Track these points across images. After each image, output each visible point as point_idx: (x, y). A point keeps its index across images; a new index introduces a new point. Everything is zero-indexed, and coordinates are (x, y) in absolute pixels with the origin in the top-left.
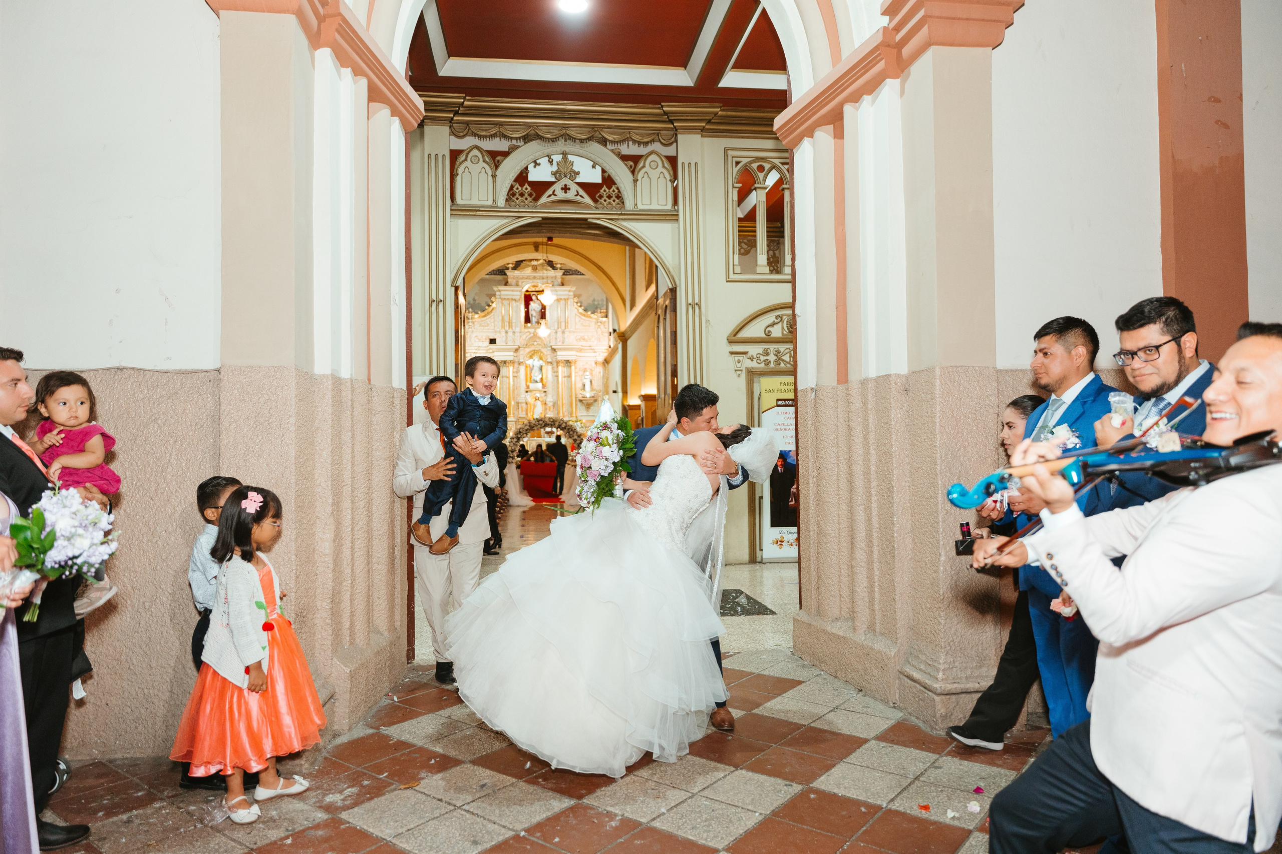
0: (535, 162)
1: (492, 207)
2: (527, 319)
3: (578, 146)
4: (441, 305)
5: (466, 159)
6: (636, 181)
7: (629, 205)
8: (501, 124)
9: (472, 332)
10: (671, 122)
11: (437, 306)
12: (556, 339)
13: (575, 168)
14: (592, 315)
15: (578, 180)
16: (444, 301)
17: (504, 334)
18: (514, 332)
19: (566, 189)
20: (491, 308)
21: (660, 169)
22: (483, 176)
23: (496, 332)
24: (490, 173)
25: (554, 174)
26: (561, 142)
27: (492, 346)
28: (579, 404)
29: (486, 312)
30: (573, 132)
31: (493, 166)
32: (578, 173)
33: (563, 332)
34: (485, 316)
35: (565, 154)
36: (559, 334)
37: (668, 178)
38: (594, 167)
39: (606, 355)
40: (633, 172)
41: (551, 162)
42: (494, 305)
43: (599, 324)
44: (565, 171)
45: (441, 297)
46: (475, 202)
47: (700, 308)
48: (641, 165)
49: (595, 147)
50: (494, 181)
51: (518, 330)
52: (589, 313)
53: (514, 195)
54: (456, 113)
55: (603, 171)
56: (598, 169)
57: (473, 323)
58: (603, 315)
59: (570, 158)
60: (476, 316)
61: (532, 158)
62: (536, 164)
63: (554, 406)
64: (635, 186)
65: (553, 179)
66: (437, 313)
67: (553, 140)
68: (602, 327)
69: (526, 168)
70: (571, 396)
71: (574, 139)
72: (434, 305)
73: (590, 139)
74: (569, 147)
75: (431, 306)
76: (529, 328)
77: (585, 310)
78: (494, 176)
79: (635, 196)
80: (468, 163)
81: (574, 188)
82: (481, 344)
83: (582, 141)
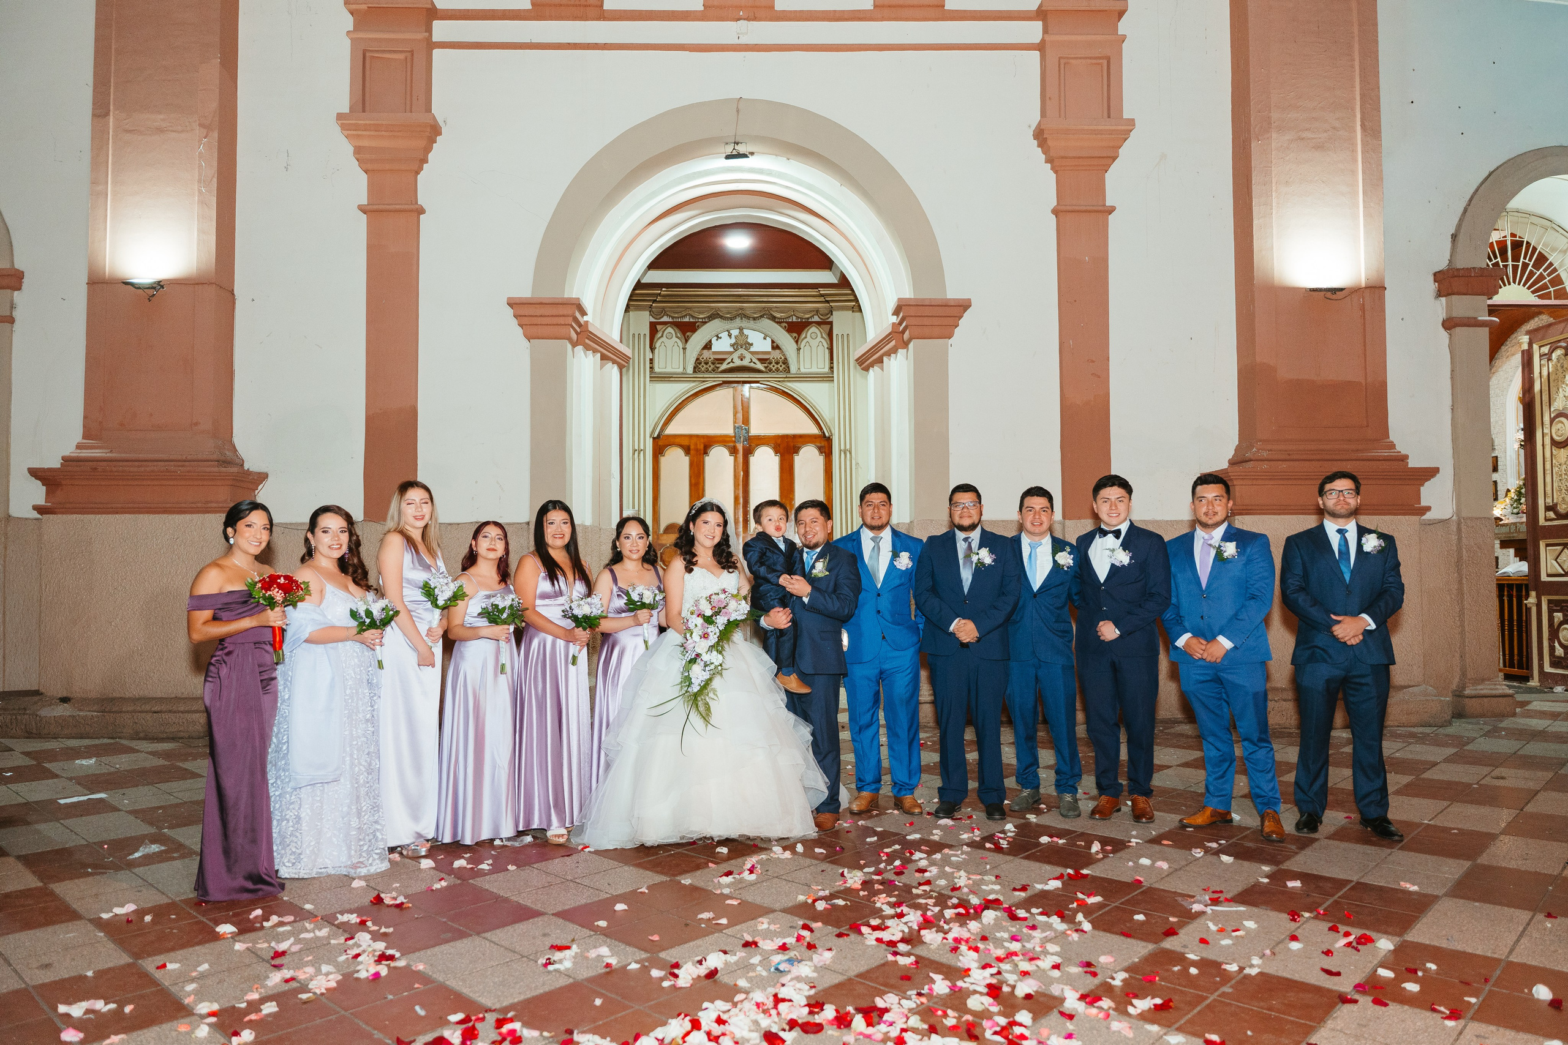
0: (717, 336)
1: (683, 373)
3: (752, 322)
4: (642, 453)
5: (662, 336)
6: (799, 349)
7: (793, 369)
8: (690, 308)
10: (828, 302)
11: (639, 454)
13: (750, 341)
15: (752, 349)
16: (644, 451)
19: (742, 358)
21: (819, 339)
22: (676, 348)
24: (681, 347)
25: (732, 345)
26: (738, 320)
30: (748, 312)
31: (684, 341)
32: (752, 345)
35: (741, 329)
37: (826, 346)
38: (765, 339)
40: (797, 342)
41: (730, 336)
44: (742, 344)
45: (642, 448)
46: (669, 370)
47: (850, 453)
48: (803, 336)
49: (766, 323)
50: (684, 353)
53: (700, 363)
54: (654, 301)
55: (773, 342)
56: (769, 340)
59: (746, 332)
61: (715, 333)
62: (718, 338)
64: (799, 354)
65: (732, 350)
66: (639, 460)
67: (731, 319)
69: (710, 341)
71: (748, 318)
72: (636, 453)
73: (762, 316)
74: (744, 323)
75: (634, 454)
78: (684, 349)
79: (799, 361)
80: (664, 339)
81: (748, 356)
83: (754, 319)
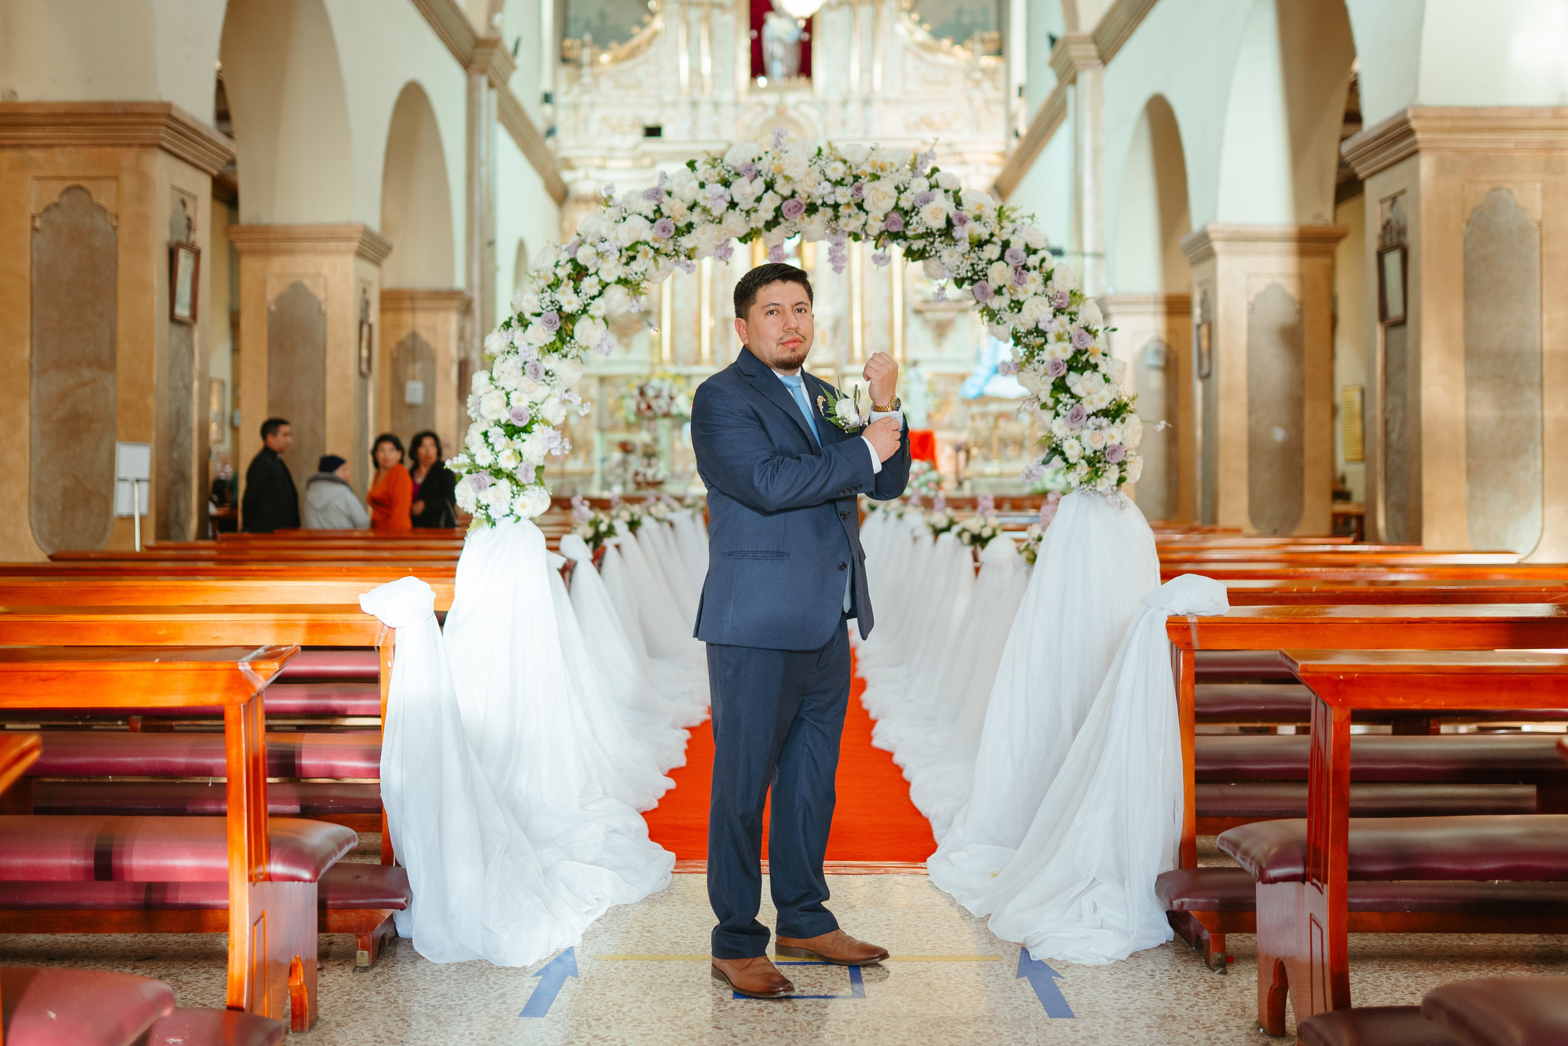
2: (758, 67)
9: (593, 105)
12: (844, 123)
14: (958, 49)
17: (685, 109)
18: (716, 105)
20: (647, 33)
23: (662, 104)
27: (652, 144)
28: (915, 323)
29: (634, 42)
33: (867, 102)
34: (632, 54)
36: (854, 108)
39: (996, 171)
42: (658, 23)
43: (978, 75)
51: (727, 96)
52: (946, 43)
57: (596, 77)
58: (992, 47)
60: (605, 58)
63: (835, 328)
68: (987, 85)
70: (890, 300)
76: (766, 90)
77: (937, 34)
82: (617, 141)
